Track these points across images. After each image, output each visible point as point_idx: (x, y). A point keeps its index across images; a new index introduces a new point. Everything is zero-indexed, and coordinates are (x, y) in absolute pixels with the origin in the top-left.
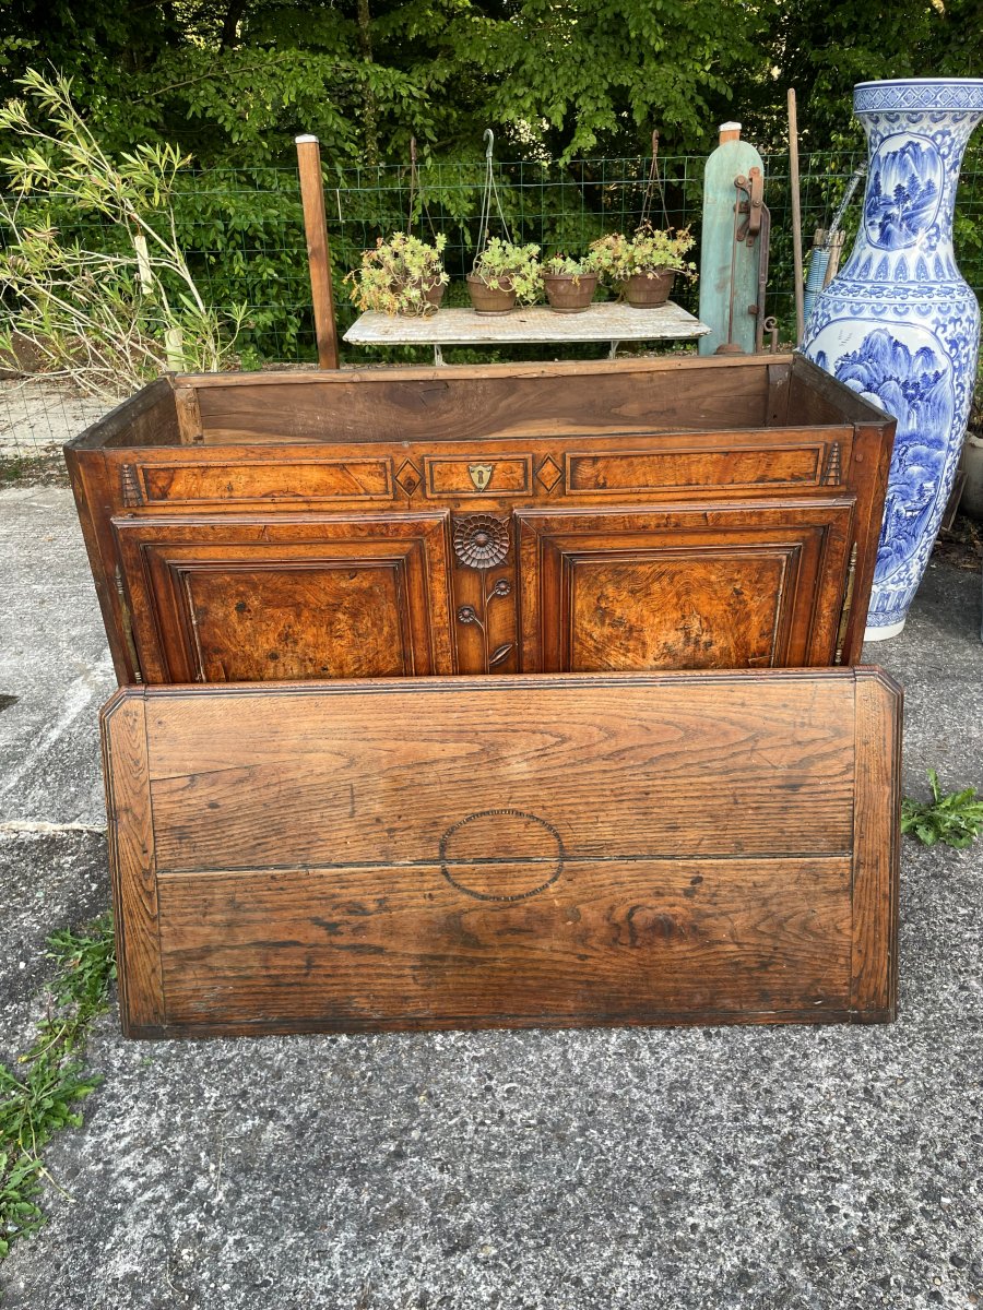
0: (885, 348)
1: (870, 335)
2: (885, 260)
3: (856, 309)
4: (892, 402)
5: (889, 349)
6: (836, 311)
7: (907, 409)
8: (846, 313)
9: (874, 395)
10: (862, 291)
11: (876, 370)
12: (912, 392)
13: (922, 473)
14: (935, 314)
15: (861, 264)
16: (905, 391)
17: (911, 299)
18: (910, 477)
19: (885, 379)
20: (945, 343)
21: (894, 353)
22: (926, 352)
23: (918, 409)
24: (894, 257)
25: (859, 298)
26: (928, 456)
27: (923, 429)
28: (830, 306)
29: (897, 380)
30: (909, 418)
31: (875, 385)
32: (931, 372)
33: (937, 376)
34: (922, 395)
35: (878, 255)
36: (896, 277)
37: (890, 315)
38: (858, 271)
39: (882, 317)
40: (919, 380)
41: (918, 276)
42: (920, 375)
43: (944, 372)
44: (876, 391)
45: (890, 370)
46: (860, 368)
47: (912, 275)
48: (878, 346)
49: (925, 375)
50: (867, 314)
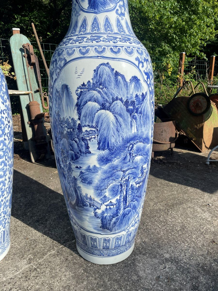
0: (110, 78)
1: (98, 68)
2: (95, 19)
3: (84, 51)
4: (120, 115)
5: (113, 78)
6: (69, 54)
7: (130, 119)
8: (77, 54)
9: (108, 112)
10: (85, 40)
11: (106, 94)
12: (131, 107)
13: (142, 160)
14: (136, 55)
15: (80, 24)
16: (127, 107)
17: (119, 43)
18: (136, 163)
19: (114, 100)
20: (144, 74)
21: (117, 81)
22: (135, 79)
23: (136, 119)
24: (101, 17)
25: (84, 44)
26: (144, 148)
27: (140, 131)
28: (64, 53)
29: (121, 100)
30: (131, 126)
31: (108, 104)
32: (140, 94)
33: (143, 96)
34: (137, 109)
35: (90, 17)
36: (106, 30)
37: (108, 53)
38: (78, 29)
39: (103, 54)
40: (134, 99)
41: (119, 30)
42: (134, 96)
43: (146, 93)
44: (109, 109)
45: (116, 93)
46: (95, 93)
47: (116, 30)
48: (105, 76)
49: (137, 96)
50: (92, 53)
